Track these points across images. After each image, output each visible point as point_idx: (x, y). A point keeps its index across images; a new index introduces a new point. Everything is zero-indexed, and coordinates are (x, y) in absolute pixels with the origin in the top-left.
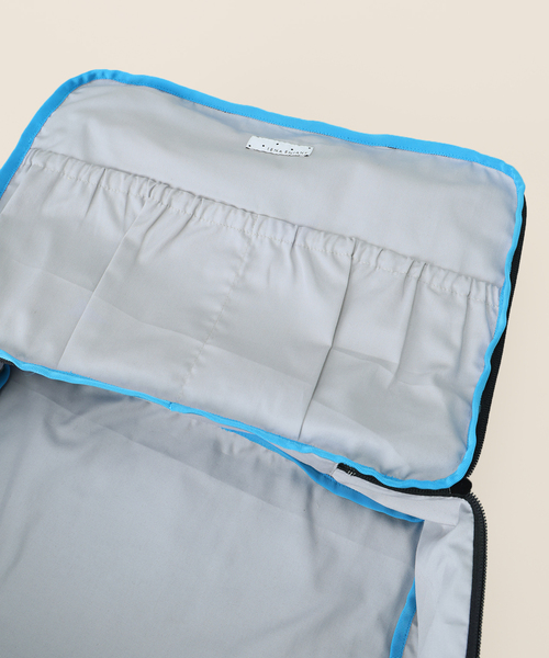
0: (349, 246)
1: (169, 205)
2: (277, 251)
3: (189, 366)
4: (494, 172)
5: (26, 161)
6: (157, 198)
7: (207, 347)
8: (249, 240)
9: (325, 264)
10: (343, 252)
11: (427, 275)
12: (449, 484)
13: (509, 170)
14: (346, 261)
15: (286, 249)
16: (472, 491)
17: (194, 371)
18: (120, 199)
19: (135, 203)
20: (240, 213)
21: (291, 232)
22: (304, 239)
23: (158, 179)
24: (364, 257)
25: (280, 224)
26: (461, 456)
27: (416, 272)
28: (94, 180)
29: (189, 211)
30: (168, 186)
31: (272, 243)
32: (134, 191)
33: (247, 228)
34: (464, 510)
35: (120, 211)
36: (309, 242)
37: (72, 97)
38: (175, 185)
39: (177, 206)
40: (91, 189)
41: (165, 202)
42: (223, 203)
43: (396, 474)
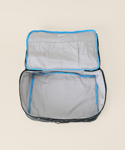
0: (76, 42)
1: (50, 45)
2: (67, 46)
3: (62, 64)
4: (91, 31)
5: (29, 44)
6: (49, 44)
7: (64, 61)
8: (63, 46)
9: (74, 45)
10: (76, 43)
11: (88, 43)
12: (98, 68)
13: (93, 31)
14: (77, 44)
15: (68, 46)
16: (101, 68)
17: (63, 64)
18: (43, 46)
19: (46, 46)
20: (60, 43)
21: (68, 43)
22: (70, 43)
23: (48, 41)
24: (79, 43)
25: (66, 43)
26: (98, 65)
27: (86, 43)
28: (39, 44)
29: (54, 44)
30: (49, 42)
31: (66, 45)
32: (45, 44)
33: (62, 45)
34: (100, 71)
35: (44, 47)
36: (71, 44)
37: (30, 35)
38: (50, 42)
39: (52, 44)
40: (39, 45)
41: (50, 44)
42: (58, 42)
43: (91, 69)
